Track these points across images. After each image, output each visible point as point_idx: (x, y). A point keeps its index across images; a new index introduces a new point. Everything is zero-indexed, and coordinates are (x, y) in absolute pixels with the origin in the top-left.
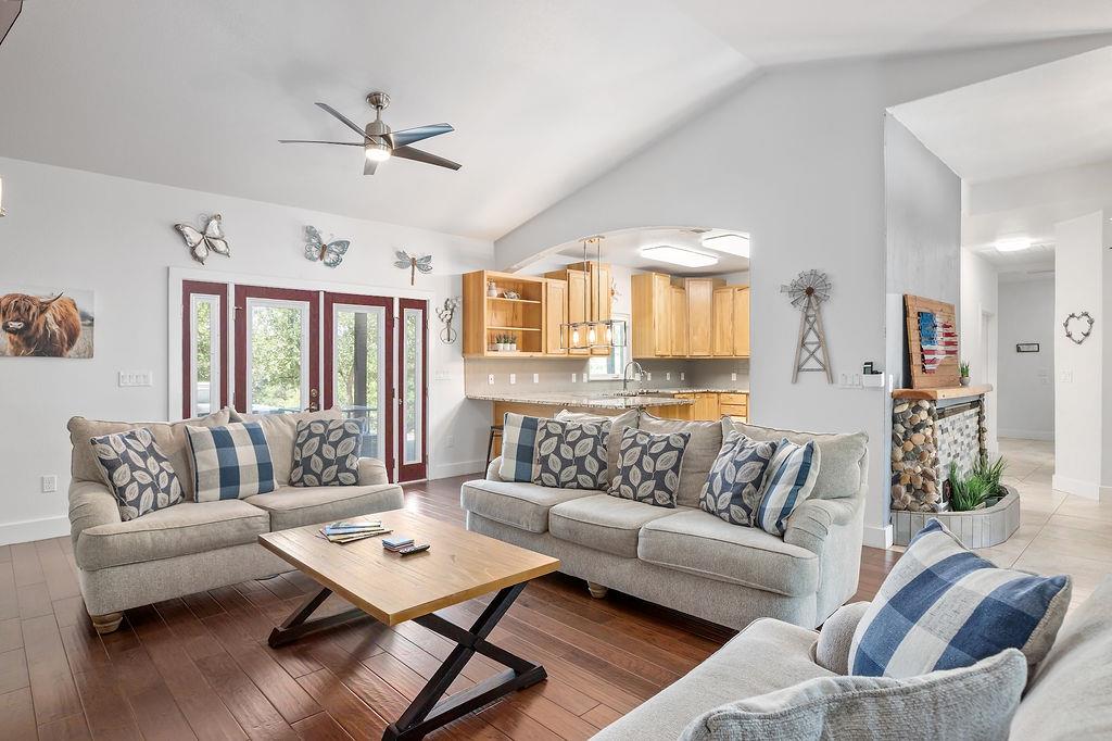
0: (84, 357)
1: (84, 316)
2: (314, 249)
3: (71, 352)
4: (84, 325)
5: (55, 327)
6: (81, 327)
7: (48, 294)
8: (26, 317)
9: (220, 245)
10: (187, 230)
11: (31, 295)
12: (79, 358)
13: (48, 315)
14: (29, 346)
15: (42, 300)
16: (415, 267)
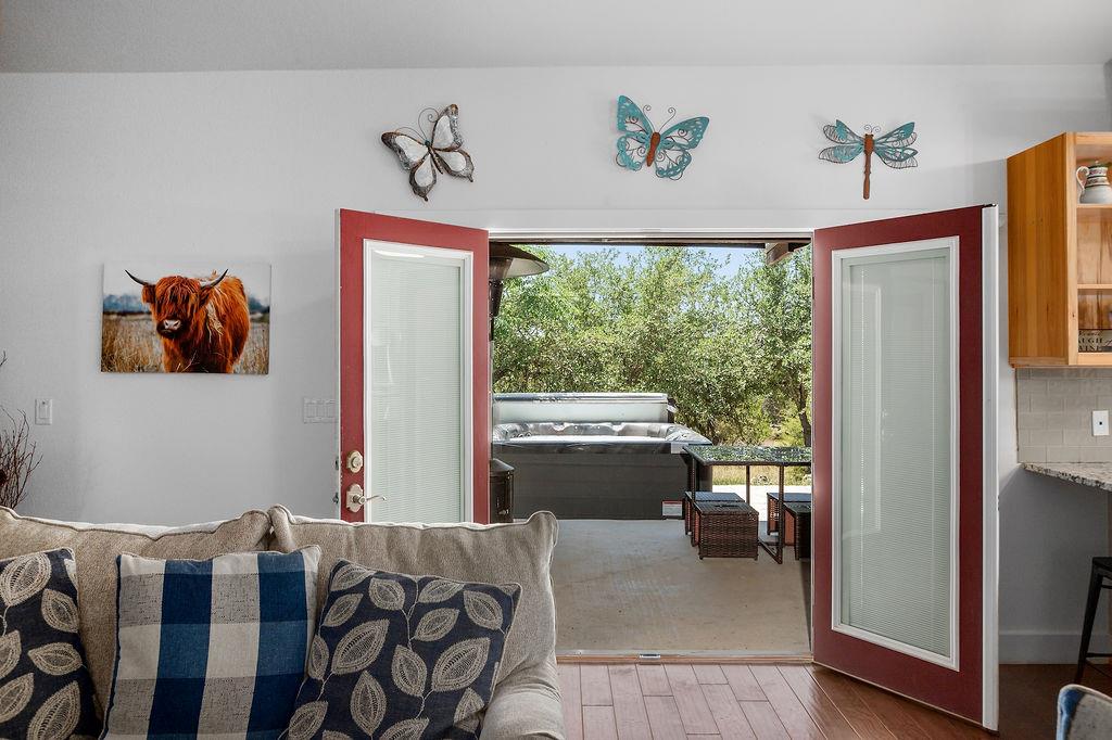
0: (253, 373)
1: (254, 306)
2: (633, 144)
3: (237, 366)
4: (253, 320)
5: (217, 326)
6: (250, 325)
7: (209, 273)
8: (183, 311)
9: (457, 161)
10: (400, 141)
11: (190, 277)
12: (247, 373)
13: (209, 307)
14: (186, 356)
15: (202, 284)
16: (874, 156)
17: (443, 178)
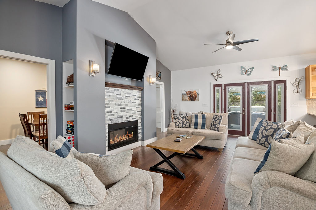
1: (197, 94)
2: (243, 72)
5: (194, 96)
6: (197, 96)
8: (190, 94)
9: (220, 76)
10: (213, 74)
12: (197, 101)
13: (193, 94)
14: (191, 99)
15: (192, 91)
16: (281, 70)
17: (219, 78)
